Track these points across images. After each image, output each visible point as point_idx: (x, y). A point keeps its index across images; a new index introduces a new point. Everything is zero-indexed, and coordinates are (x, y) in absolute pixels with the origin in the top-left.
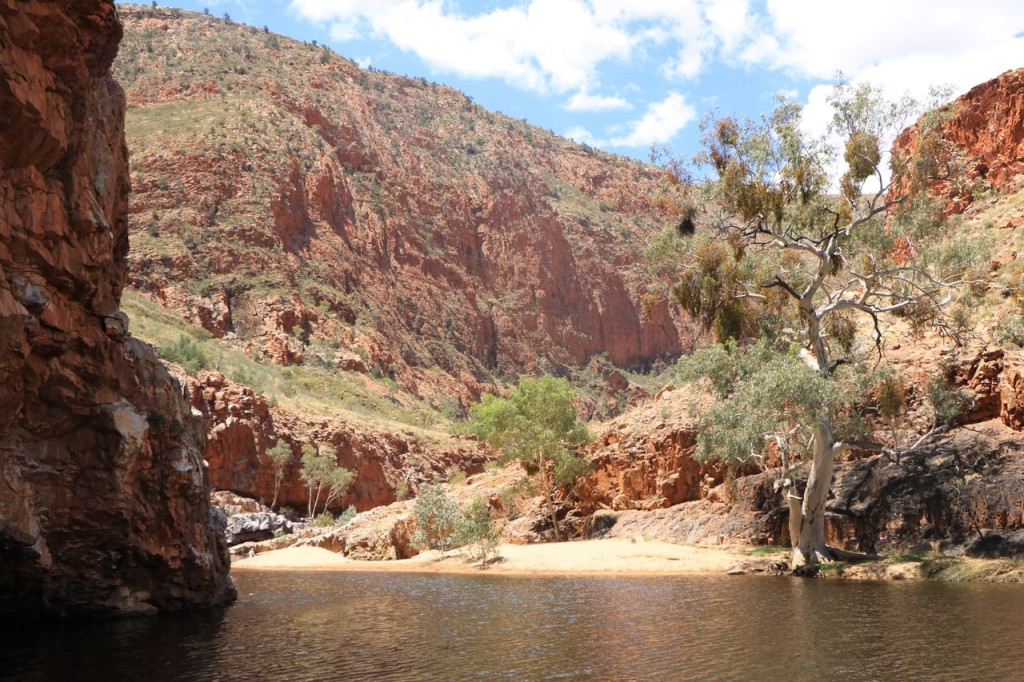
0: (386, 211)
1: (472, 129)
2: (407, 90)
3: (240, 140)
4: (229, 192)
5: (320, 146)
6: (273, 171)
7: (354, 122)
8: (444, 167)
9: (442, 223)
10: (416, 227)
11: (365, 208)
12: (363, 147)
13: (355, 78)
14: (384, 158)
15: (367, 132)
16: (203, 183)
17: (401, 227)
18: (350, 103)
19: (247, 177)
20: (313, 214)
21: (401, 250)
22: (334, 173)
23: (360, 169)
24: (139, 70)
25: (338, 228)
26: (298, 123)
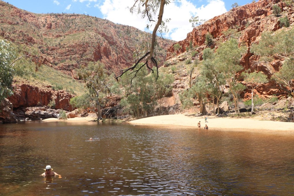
0: (118, 53)
1: (138, 35)
2: (124, 28)
3: (88, 41)
4: (85, 51)
5: (104, 41)
6: (94, 47)
7: (112, 35)
8: (131, 44)
9: (130, 55)
10: (125, 56)
11: (114, 53)
12: (114, 40)
13: (113, 26)
14: (118, 42)
15: (115, 37)
16: (80, 50)
17: (121, 56)
18: (112, 31)
19: (89, 48)
20: (102, 55)
21: (121, 61)
22: (107, 46)
23: (113, 45)
24: (70, 27)
25: (108, 57)
26: (100, 36)
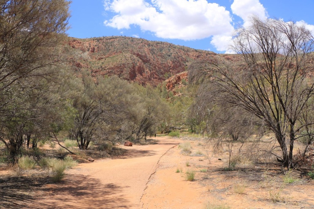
0: (151, 70)
1: (170, 51)
2: (158, 45)
3: (124, 62)
4: (122, 72)
5: (138, 61)
6: (129, 67)
7: (146, 54)
8: (163, 60)
9: (163, 70)
10: (157, 72)
11: (147, 70)
12: (147, 58)
13: (147, 44)
14: (152, 60)
15: (148, 56)
16: (118, 71)
17: (154, 72)
18: (146, 51)
19: (125, 68)
20: (137, 73)
21: (154, 77)
22: (141, 65)
23: (147, 63)
24: (110, 50)
25: (142, 75)
26: (135, 57)
